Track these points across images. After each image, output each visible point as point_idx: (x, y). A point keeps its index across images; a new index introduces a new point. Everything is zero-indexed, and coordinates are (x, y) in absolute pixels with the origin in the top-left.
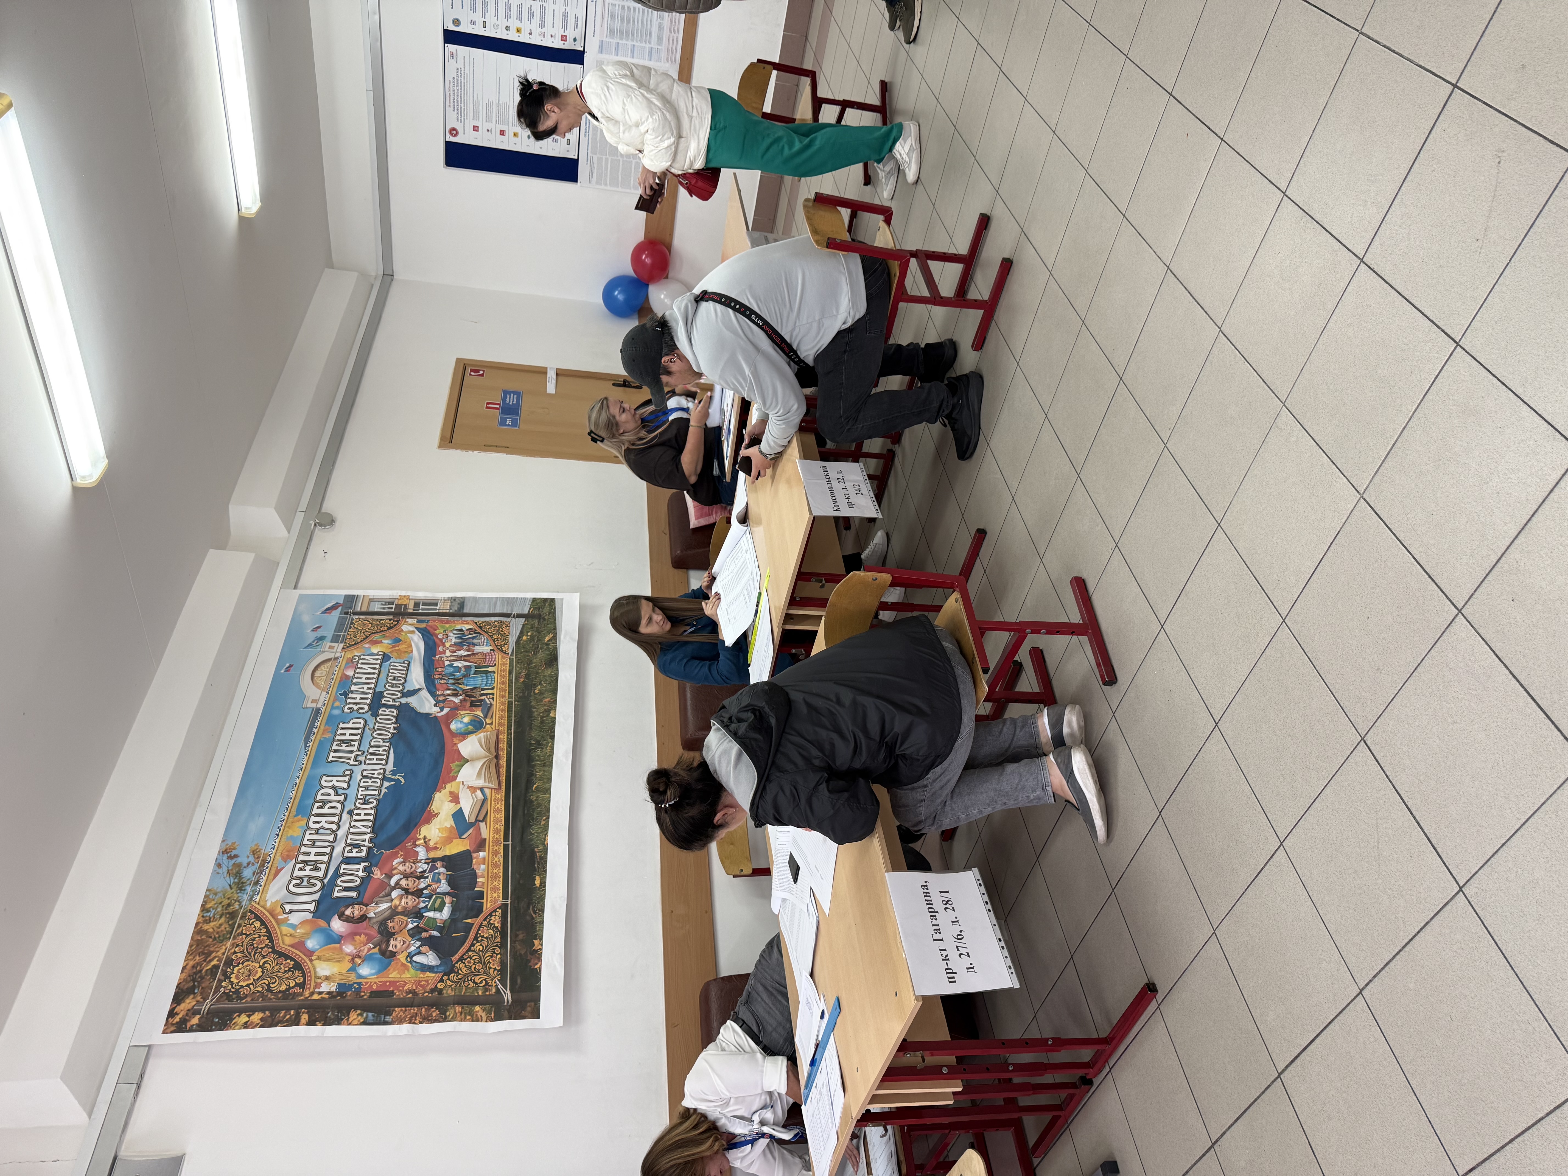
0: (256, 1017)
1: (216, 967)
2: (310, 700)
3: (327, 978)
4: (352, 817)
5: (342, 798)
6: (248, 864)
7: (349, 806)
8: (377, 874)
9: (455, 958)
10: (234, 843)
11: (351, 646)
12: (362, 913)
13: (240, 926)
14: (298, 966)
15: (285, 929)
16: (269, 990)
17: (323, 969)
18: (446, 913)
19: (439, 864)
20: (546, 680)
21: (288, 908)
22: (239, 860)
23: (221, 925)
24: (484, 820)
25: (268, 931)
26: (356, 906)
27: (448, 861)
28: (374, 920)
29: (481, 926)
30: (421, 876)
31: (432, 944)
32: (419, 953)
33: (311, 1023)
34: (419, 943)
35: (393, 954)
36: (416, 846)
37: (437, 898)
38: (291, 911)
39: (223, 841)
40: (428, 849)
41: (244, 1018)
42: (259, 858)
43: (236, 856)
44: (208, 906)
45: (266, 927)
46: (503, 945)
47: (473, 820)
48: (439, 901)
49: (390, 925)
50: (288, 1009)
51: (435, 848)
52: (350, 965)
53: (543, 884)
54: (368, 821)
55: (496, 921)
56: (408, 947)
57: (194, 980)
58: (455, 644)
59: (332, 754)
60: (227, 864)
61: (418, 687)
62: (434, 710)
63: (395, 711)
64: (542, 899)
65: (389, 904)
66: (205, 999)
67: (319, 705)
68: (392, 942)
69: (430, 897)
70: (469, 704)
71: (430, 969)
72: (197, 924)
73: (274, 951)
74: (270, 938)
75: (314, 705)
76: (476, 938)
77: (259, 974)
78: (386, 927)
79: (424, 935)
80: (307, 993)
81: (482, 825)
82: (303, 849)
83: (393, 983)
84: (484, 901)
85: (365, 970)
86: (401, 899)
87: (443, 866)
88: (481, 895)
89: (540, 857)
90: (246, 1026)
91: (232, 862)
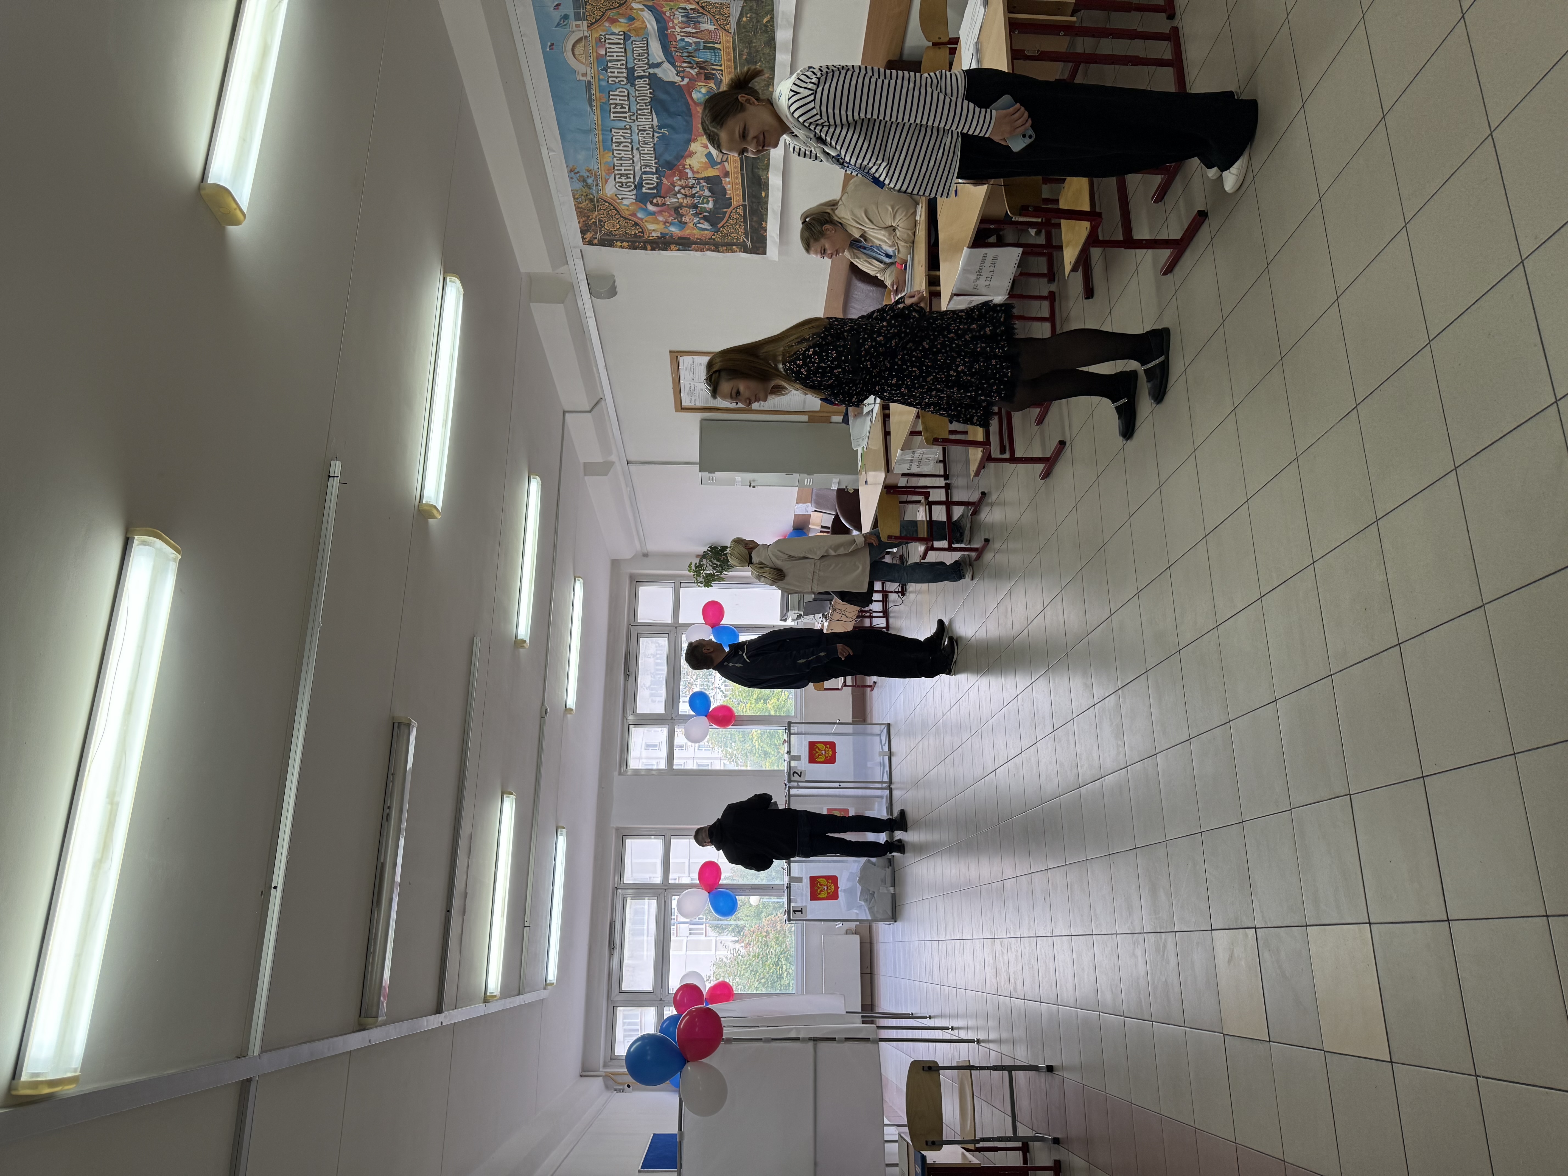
0: (625, 244)
1: (595, 223)
2: (581, 75)
3: (654, 230)
4: (640, 152)
5: (629, 140)
6: (588, 176)
7: (636, 146)
8: (665, 181)
9: (719, 226)
10: (573, 166)
11: (593, 24)
12: (663, 202)
13: (598, 206)
14: (636, 224)
15: (623, 207)
16: (626, 233)
17: (651, 227)
18: (710, 205)
19: (702, 181)
20: (766, 59)
21: (620, 197)
22: (581, 174)
23: (587, 204)
24: (727, 160)
25: (614, 207)
26: (658, 198)
27: (707, 179)
28: (671, 206)
29: (732, 212)
30: (693, 187)
31: (705, 218)
32: (700, 223)
33: (653, 249)
34: (698, 219)
35: (686, 223)
36: (685, 168)
37: (704, 199)
38: (622, 199)
39: (567, 167)
40: (693, 172)
41: (619, 244)
42: (592, 173)
43: (578, 172)
44: (576, 197)
45: (612, 205)
46: (745, 222)
47: (719, 161)
48: (705, 200)
49: (681, 211)
50: (640, 242)
51: (698, 173)
52: (664, 226)
53: (767, 196)
54: (651, 154)
55: (740, 211)
56: (693, 220)
57: (587, 227)
58: (682, 22)
59: (612, 115)
60: (576, 177)
61: (659, 61)
62: (677, 79)
63: (647, 80)
64: (767, 203)
65: (677, 200)
66: (596, 233)
67: (589, 79)
68: (683, 218)
69: (700, 197)
70: (703, 77)
71: (707, 230)
72: (575, 205)
73: (621, 216)
74: (616, 210)
75: (585, 78)
76: (729, 217)
77: (618, 227)
78: (679, 212)
79: (700, 216)
80: (646, 237)
81: (726, 164)
82: (616, 168)
83: (688, 235)
84: (732, 201)
85: (673, 229)
86: (683, 200)
87: (705, 182)
88: (730, 199)
89: (764, 182)
90: (621, 247)
91: (578, 175)
